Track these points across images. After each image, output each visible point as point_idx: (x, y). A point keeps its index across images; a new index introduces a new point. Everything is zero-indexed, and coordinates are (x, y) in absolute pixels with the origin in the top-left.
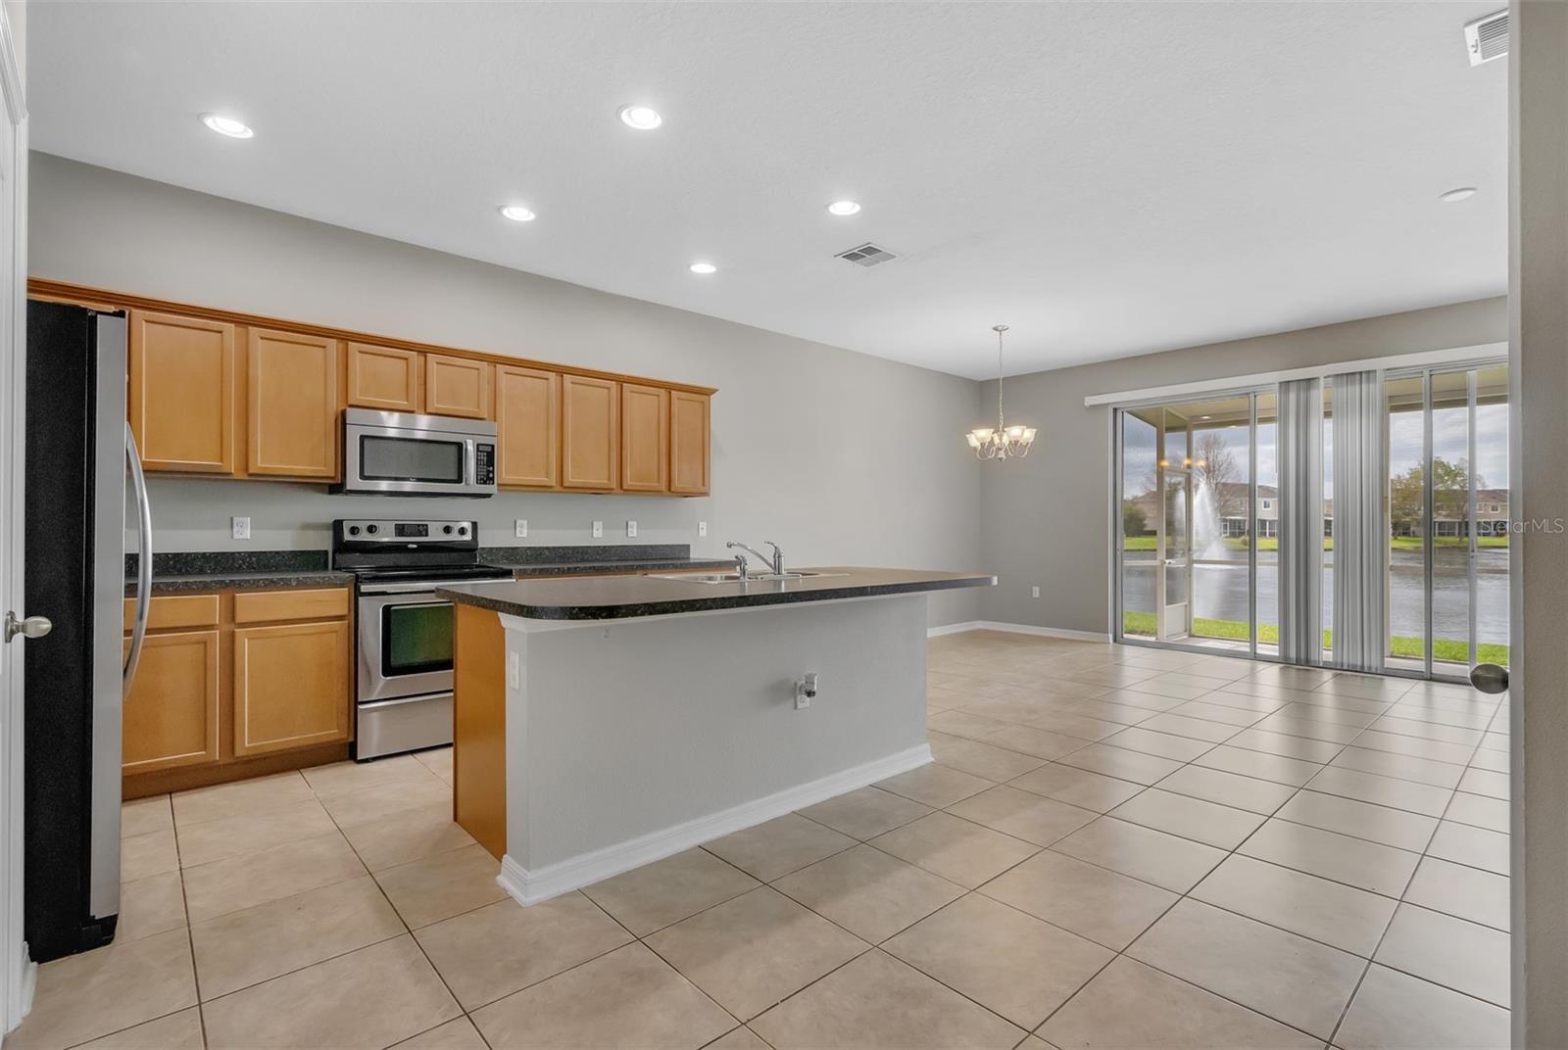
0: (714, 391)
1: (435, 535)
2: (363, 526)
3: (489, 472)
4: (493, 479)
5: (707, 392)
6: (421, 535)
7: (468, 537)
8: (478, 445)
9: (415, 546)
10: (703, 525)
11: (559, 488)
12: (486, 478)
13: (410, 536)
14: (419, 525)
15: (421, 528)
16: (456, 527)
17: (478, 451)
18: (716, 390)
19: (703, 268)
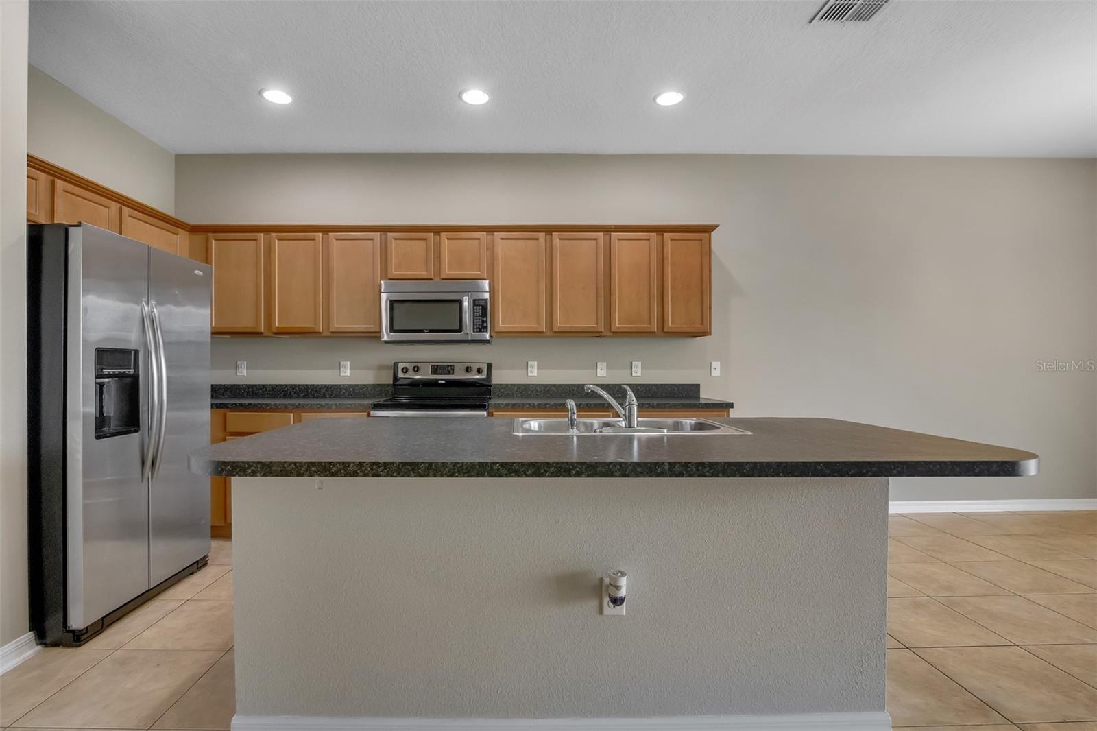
0: (714, 227)
1: (459, 375)
2: (410, 367)
3: (483, 322)
4: (486, 327)
5: (708, 229)
6: (449, 374)
7: (484, 376)
8: (474, 301)
9: (443, 382)
10: (716, 365)
11: (549, 334)
12: (481, 328)
13: (441, 374)
14: (448, 366)
15: (450, 368)
16: (475, 367)
17: (474, 305)
18: (716, 226)
19: (670, 98)
